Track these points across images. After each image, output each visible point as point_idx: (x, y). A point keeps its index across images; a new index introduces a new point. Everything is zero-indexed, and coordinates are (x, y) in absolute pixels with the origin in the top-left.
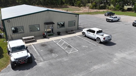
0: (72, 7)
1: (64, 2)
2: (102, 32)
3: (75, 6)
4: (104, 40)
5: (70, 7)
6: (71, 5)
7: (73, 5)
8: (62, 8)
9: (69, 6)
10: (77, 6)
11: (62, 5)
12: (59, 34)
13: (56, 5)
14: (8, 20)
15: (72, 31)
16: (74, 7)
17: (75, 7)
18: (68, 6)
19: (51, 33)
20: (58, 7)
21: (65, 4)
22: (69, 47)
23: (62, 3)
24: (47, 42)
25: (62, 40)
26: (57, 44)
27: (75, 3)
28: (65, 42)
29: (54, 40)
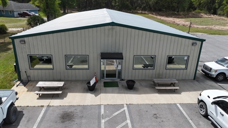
0: (212, 16)
1: (196, 6)
3: (220, 15)
5: (206, 16)
6: (210, 13)
7: (215, 13)
8: (188, 17)
9: (206, 14)
10: (223, 15)
11: (190, 11)
13: (178, 12)
14: (23, 39)
15: (172, 84)
16: (216, 17)
17: (219, 17)
18: (203, 14)
19: (116, 79)
20: (180, 15)
21: (197, 11)
23: (192, 7)
24: (84, 106)
25: (125, 108)
26: (103, 121)
27: (219, 9)
28: (128, 121)
29: (105, 106)
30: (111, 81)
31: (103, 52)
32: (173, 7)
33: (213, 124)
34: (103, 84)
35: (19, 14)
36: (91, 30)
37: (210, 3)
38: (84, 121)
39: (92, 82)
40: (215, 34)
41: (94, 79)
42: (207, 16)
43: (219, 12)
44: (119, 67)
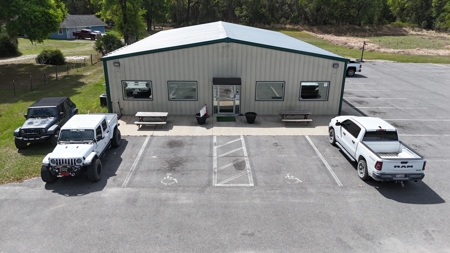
0: (425, 32)
1: (395, 13)
2: (396, 139)
3: (439, 30)
4: (376, 170)
5: (412, 32)
6: (420, 26)
7: (429, 27)
9: (413, 29)
11: (383, 24)
12: (251, 120)
13: (360, 25)
14: (116, 60)
15: (306, 117)
16: (432, 33)
17: (438, 35)
18: (407, 29)
19: (233, 114)
20: (365, 31)
21: (398, 22)
22: (240, 166)
23: (387, 16)
24: (193, 137)
25: (242, 138)
26: (215, 148)
27: (437, 19)
28: (244, 148)
29: (218, 137)
30: (226, 116)
31: (216, 76)
32: (350, 16)
33: (341, 151)
34: (215, 119)
35: (75, 34)
36: (200, 47)
37: (421, 7)
38: (194, 147)
39: (202, 113)
40: (407, 61)
41: (204, 109)
42: (414, 33)
43: (438, 24)
44: (237, 103)
